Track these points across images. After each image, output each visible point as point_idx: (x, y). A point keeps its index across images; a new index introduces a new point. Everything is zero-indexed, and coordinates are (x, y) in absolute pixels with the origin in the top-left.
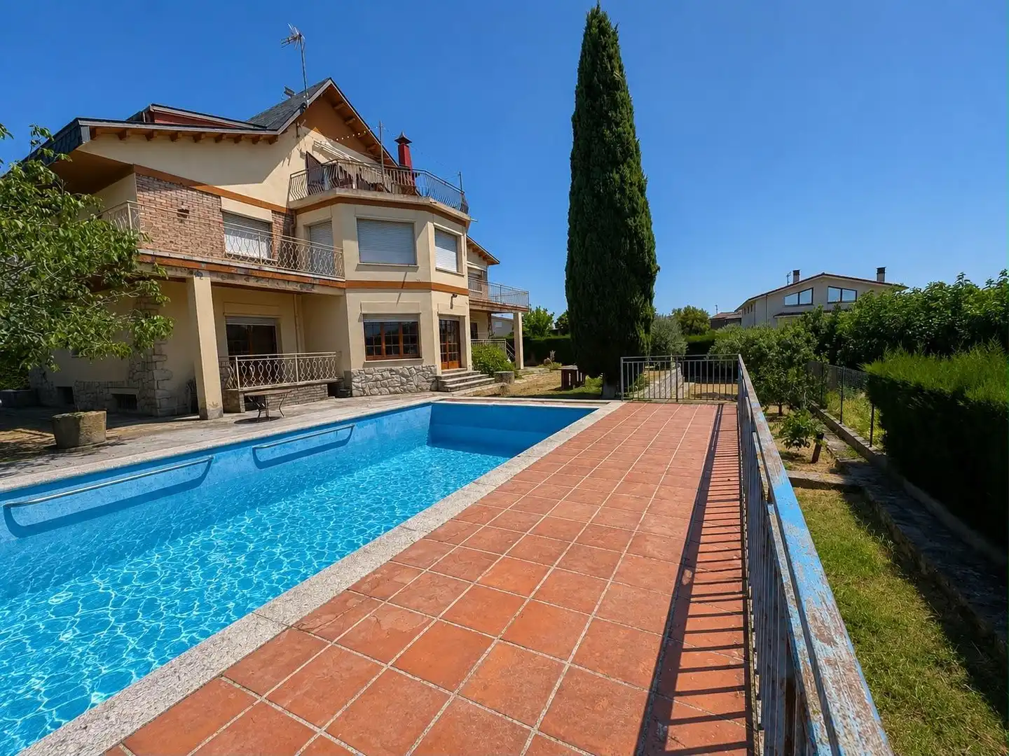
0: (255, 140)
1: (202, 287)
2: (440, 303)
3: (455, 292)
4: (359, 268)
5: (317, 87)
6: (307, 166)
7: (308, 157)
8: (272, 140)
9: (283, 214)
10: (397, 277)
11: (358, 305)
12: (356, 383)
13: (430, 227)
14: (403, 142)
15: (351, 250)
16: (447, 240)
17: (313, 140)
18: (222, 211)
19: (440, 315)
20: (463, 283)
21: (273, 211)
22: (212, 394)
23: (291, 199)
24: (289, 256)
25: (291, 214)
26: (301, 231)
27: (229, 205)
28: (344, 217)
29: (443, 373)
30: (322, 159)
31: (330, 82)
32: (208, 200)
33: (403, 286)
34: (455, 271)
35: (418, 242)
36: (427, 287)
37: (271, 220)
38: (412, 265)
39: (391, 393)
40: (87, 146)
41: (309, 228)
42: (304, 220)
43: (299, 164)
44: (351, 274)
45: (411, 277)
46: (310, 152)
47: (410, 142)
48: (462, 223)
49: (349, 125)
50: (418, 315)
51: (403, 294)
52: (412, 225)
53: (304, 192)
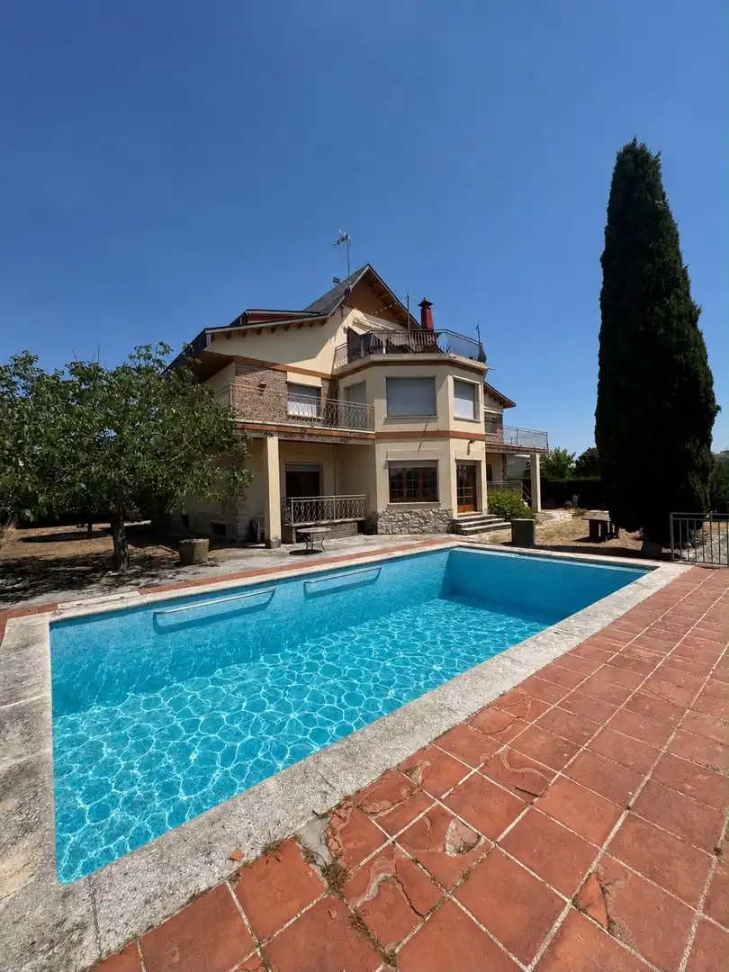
0: (311, 324)
1: (273, 444)
2: (458, 449)
3: (472, 438)
4: (387, 420)
5: (358, 273)
6: (348, 339)
7: (349, 332)
8: (323, 322)
9: (328, 380)
10: (419, 427)
11: (386, 453)
12: (381, 523)
13: (450, 380)
14: (425, 305)
15: (380, 406)
16: (465, 390)
17: (355, 318)
18: (287, 383)
19: (457, 461)
20: (480, 429)
21: (321, 378)
23: (335, 367)
24: (332, 417)
25: (333, 380)
26: (341, 391)
27: (293, 378)
28: (376, 378)
29: (459, 516)
30: (361, 332)
31: (368, 267)
32: (277, 375)
33: (426, 435)
34: (472, 418)
35: (438, 396)
36: (446, 435)
37: (320, 386)
38: (432, 414)
39: (410, 533)
41: (348, 389)
42: (344, 383)
43: (340, 338)
44: (380, 427)
45: (432, 427)
46: (351, 328)
48: (481, 372)
49: (382, 299)
50: (436, 461)
51: (424, 443)
52: (433, 379)
53: (345, 361)
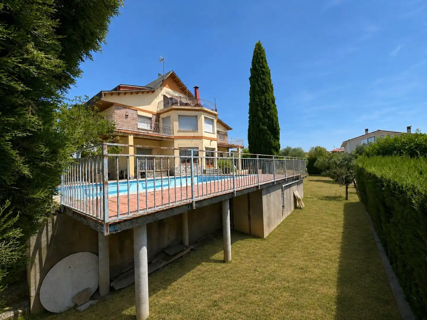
0: (148, 92)
1: (131, 138)
2: (206, 143)
3: (212, 140)
4: (179, 131)
5: (169, 73)
6: (164, 99)
7: (164, 96)
8: (153, 92)
9: (155, 115)
10: (192, 134)
11: (177, 144)
13: (203, 117)
14: (196, 88)
15: (176, 125)
16: (209, 121)
17: (167, 91)
18: (137, 114)
19: (206, 148)
20: (215, 136)
21: (152, 114)
22: (131, 173)
23: (158, 110)
24: (157, 129)
25: (158, 115)
26: (161, 120)
27: (140, 113)
28: (174, 115)
29: (207, 169)
30: (169, 97)
31: (172, 72)
32: (134, 112)
33: (194, 138)
34: (212, 132)
35: (198, 123)
36: (201, 138)
37: (151, 117)
38: (196, 129)
40: (104, 99)
41: (163, 119)
42: (162, 116)
43: (160, 98)
44: (176, 134)
45: (196, 134)
46: (165, 94)
47: (199, 88)
48: (215, 115)
49: (178, 84)
50: (198, 148)
51: (193, 140)
52: (197, 116)
53: (162, 107)
